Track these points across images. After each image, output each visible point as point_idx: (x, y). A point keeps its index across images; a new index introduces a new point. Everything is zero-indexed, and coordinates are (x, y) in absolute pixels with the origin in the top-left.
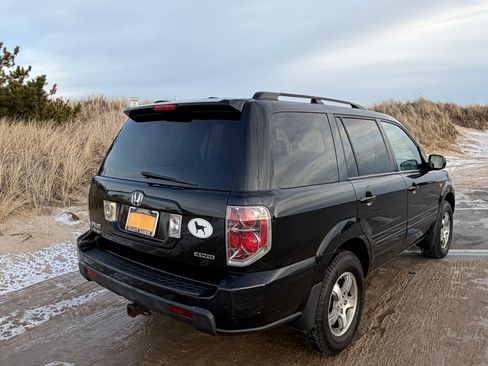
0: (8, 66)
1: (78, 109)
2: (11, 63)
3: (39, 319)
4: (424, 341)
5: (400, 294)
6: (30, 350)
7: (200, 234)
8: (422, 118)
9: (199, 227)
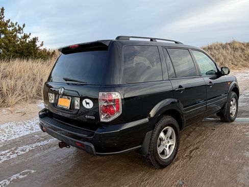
0: (20, 33)
1: (54, 53)
2: (21, 32)
3: (24, 151)
4: (211, 162)
5: (204, 140)
6: (17, 164)
7: (88, 107)
8: (234, 51)
9: (87, 103)
